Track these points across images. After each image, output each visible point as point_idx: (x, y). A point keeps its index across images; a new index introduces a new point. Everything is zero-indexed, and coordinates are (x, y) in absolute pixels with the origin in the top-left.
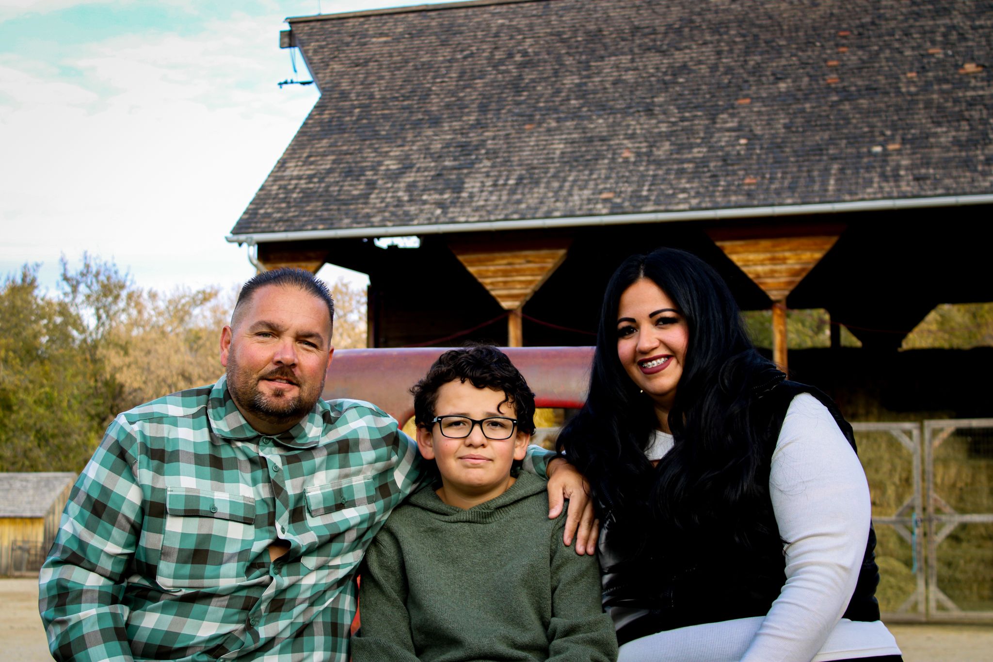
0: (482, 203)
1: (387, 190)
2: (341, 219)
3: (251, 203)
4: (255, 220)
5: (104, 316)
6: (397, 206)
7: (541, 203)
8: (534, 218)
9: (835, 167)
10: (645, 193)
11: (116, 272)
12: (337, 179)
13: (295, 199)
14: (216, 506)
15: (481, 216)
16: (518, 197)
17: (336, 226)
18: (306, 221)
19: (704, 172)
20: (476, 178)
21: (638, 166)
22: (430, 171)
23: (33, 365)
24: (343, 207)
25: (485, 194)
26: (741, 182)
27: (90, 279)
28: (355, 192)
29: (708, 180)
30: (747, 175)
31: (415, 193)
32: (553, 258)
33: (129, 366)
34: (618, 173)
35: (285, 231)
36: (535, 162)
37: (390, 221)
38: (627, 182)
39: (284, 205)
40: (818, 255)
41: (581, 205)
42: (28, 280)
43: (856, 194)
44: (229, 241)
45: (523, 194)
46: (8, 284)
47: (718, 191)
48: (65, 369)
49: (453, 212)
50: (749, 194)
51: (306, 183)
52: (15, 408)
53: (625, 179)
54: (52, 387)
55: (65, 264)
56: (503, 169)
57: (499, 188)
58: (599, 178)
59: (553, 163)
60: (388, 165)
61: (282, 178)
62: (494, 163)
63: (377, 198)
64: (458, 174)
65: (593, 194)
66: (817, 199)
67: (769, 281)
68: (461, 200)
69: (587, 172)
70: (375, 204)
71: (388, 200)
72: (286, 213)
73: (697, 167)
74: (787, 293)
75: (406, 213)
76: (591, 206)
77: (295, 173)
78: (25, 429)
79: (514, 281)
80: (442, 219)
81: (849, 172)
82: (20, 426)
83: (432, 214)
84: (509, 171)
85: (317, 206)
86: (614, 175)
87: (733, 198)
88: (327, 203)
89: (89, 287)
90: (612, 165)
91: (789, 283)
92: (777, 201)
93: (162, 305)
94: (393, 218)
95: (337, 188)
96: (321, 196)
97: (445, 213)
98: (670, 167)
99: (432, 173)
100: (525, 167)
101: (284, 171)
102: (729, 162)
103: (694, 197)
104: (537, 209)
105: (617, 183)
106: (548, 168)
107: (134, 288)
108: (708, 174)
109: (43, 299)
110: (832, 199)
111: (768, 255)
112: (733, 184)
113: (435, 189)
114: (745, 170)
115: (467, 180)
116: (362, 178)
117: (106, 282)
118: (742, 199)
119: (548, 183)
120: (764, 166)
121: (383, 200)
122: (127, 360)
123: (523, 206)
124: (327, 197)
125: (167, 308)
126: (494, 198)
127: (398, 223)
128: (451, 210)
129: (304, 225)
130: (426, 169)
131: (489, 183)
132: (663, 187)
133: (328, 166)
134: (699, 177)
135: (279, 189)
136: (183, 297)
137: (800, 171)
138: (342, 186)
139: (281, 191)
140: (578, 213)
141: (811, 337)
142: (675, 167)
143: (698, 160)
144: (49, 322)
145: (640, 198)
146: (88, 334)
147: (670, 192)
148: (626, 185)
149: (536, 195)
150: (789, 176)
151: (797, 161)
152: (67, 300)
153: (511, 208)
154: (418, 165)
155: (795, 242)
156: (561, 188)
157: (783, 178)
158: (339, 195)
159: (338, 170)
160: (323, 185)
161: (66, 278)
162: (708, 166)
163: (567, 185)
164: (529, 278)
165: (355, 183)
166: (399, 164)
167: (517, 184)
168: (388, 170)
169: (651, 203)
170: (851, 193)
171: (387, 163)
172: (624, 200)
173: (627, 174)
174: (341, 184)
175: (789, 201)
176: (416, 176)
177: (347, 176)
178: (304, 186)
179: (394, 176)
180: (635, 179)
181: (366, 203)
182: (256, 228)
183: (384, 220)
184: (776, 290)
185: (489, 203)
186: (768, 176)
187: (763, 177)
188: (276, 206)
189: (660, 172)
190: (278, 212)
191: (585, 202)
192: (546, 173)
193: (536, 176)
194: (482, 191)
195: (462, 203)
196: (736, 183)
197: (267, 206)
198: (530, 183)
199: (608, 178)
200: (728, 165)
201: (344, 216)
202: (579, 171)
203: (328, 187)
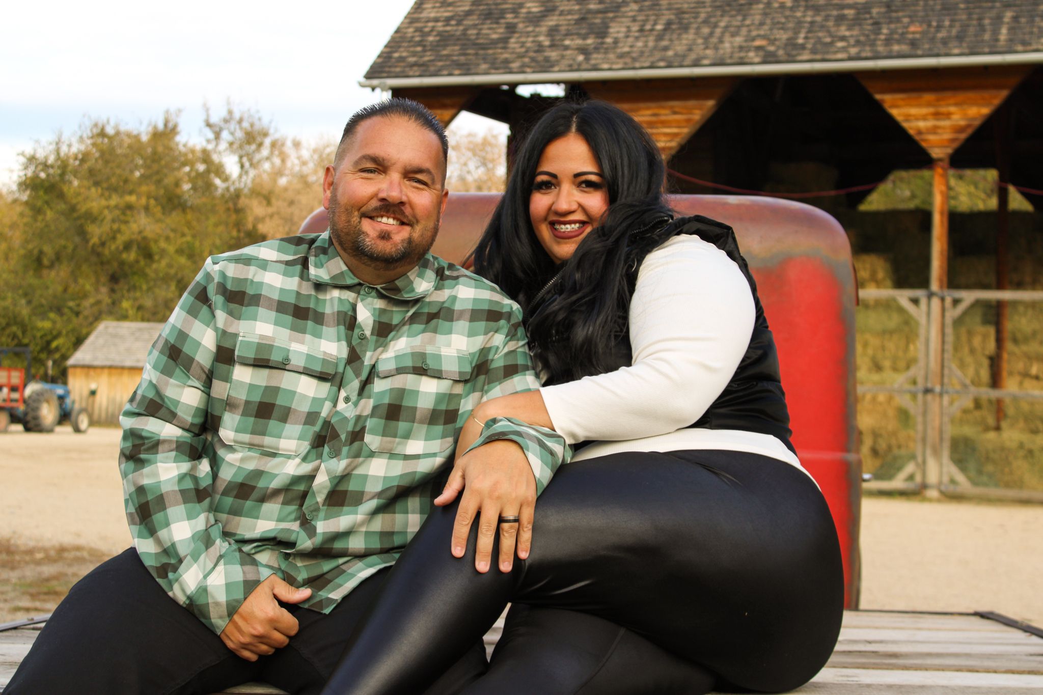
0: (626, 49)
1: (528, 34)
2: (478, 65)
3: (386, 46)
4: (389, 64)
5: (247, 165)
6: (536, 51)
7: (690, 50)
8: (681, 66)
9: (1008, 15)
10: (800, 41)
11: (260, 119)
12: (477, 22)
13: (432, 42)
14: (290, 357)
15: (625, 63)
16: (665, 43)
17: (473, 71)
18: (442, 66)
19: (865, 19)
20: (622, 22)
21: (794, 12)
22: (572, 14)
23: (174, 214)
24: (481, 52)
25: (630, 40)
26: (905, 30)
27: (233, 126)
28: (495, 36)
29: (869, 27)
30: (912, 22)
31: (558, 38)
32: (700, 109)
33: (271, 216)
34: (773, 19)
35: (420, 76)
36: (686, 6)
37: (529, 67)
38: (782, 29)
39: (419, 49)
40: (985, 111)
41: (732, 53)
42: (170, 125)
43: (1030, 44)
44: (363, 86)
45: (671, 40)
46: (150, 129)
47: (880, 40)
48: (207, 219)
49: (596, 59)
50: (913, 44)
51: (444, 26)
52: (156, 257)
53: (781, 26)
54: (194, 236)
55: (207, 110)
56: (651, 13)
57: (647, 33)
58: (753, 24)
59: (705, 7)
60: (529, 8)
61: (417, 20)
62: (642, 6)
63: (516, 43)
64: (603, 18)
65: (746, 41)
66: (987, 50)
67: (931, 137)
68: (605, 46)
69: (739, 18)
70: (514, 48)
71: (529, 45)
72: (421, 57)
73: (858, 14)
74: (949, 151)
75: (547, 59)
76: (742, 54)
77: (433, 15)
78: (166, 279)
79: (658, 134)
80: (584, 66)
81: (1023, 20)
82: (161, 275)
83: (574, 60)
84: (656, 15)
85: (453, 50)
86: (768, 21)
87: (896, 48)
88: (464, 47)
89: (232, 134)
90: (768, 11)
91: (953, 140)
92: (943, 51)
93: (305, 154)
94: (533, 64)
95: (475, 32)
96: (458, 39)
97: (587, 59)
98: (828, 13)
99: (576, 17)
100: (674, 11)
101: (421, 13)
102: (894, 8)
103: (854, 46)
104: (684, 56)
105: (771, 29)
106: (698, 13)
107: (277, 136)
108: (870, 22)
109: (185, 146)
110: (1004, 49)
111: (931, 110)
112: (896, 33)
113: (578, 34)
114: (910, 17)
115: (611, 25)
116: (502, 21)
117: (249, 129)
118: (905, 48)
119: (698, 28)
120: (931, 13)
121: (523, 44)
122: (270, 210)
123: (670, 53)
124: (464, 41)
125: (312, 157)
126: (640, 44)
127: (539, 69)
128: (595, 56)
129: (439, 70)
130: (570, 12)
131: (635, 28)
132: (820, 34)
133: (467, 8)
134: (860, 25)
135: (415, 31)
136: (328, 146)
137: (970, 19)
138: (481, 29)
139: (417, 34)
140: (729, 61)
141: (984, 201)
142: (835, 13)
143: (859, 6)
144: (191, 170)
145: (796, 46)
146: (230, 182)
147: (828, 40)
148: (782, 32)
149: (684, 42)
150: (957, 24)
151: (967, 8)
152: (210, 147)
153: (658, 55)
154: (561, 8)
155: (961, 96)
156: (711, 34)
157: (951, 26)
158: (477, 39)
159: (478, 12)
160: (461, 28)
161: (209, 125)
162: (869, 13)
163: (718, 31)
164: (675, 130)
165: (495, 26)
166: (542, 6)
167: (665, 30)
168: (529, 13)
169: (807, 52)
170: (1024, 43)
171: (529, 5)
172: (778, 48)
173: (783, 20)
174: (480, 27)
175: (956, 51)
176: (558, 20)
177: (486, 19)
178: (441, 29)
179: (535, 20)
180: (791, 25)
181: (505, 48)
182: (389, 72)
183: (524, 66)
184: (938, 147)
185: (635, 49)
186: (934, 24)
187: (929, 26)
188: (412, 49)
189: (818, 19)
190: (414, 56)
191: (736, 50)
192: (696, 18)
193: (686, 21)
194: (627, 37)
195: (607, 49)
196: (900, 31)
197: (402, 49)
198: (679, 29)
199: (762, 24)
200: (892, 11)
201: (481, 61)
202: (732, 16)
203: (466, 30)
